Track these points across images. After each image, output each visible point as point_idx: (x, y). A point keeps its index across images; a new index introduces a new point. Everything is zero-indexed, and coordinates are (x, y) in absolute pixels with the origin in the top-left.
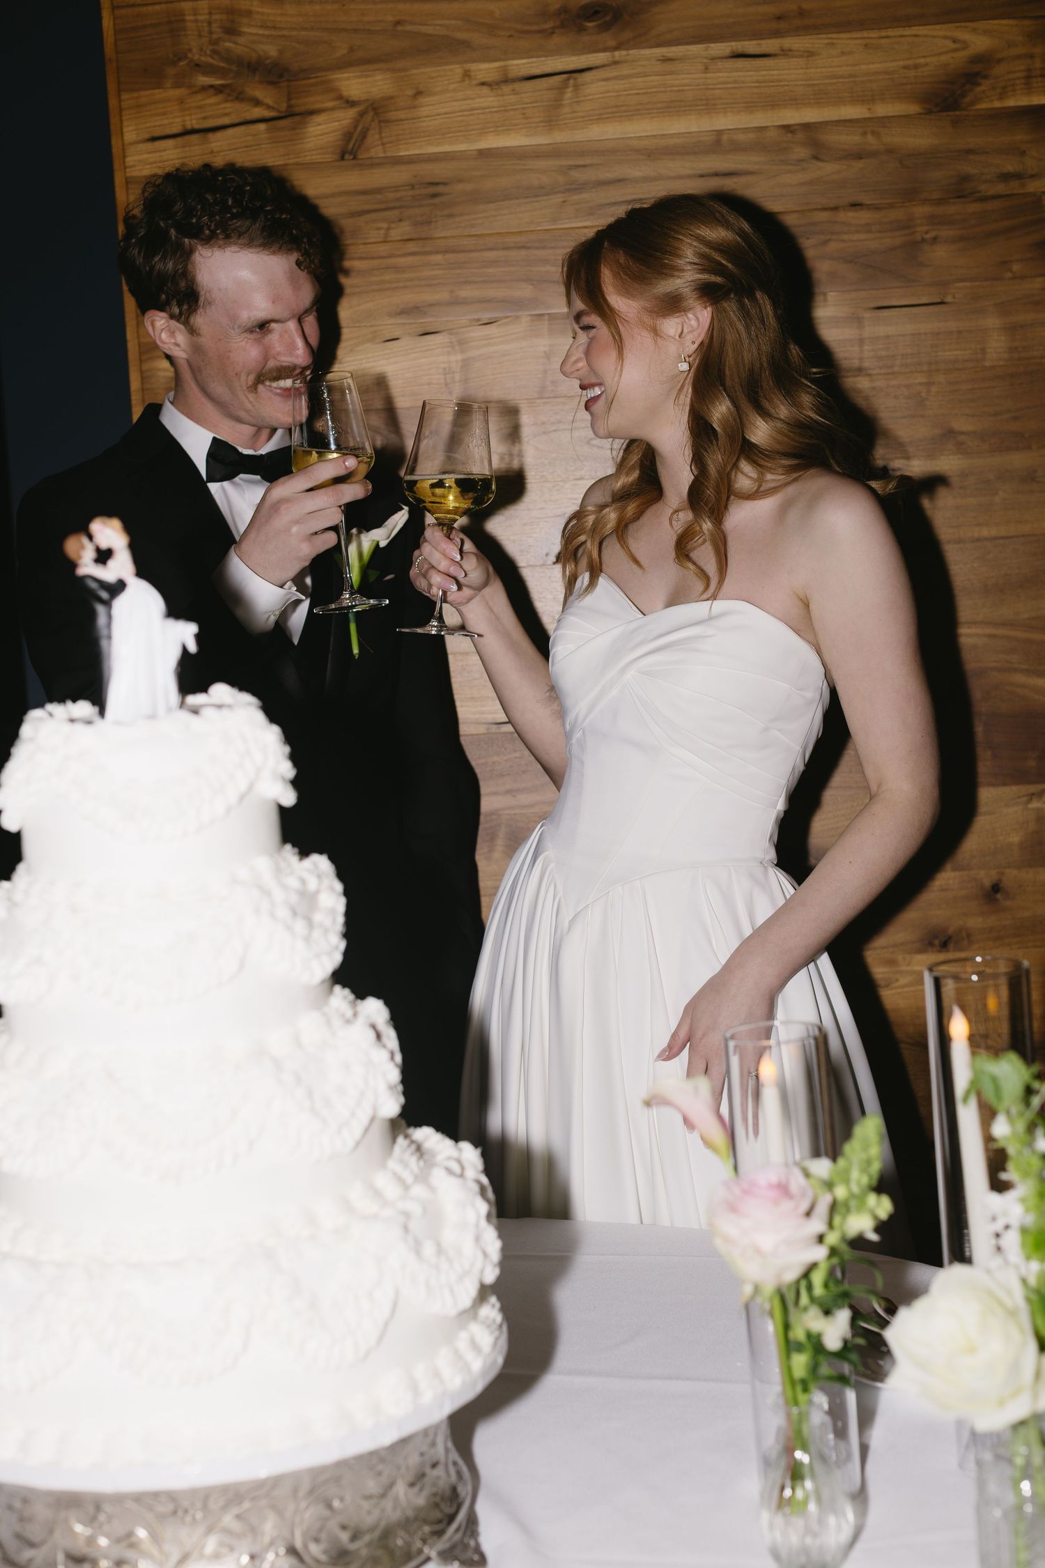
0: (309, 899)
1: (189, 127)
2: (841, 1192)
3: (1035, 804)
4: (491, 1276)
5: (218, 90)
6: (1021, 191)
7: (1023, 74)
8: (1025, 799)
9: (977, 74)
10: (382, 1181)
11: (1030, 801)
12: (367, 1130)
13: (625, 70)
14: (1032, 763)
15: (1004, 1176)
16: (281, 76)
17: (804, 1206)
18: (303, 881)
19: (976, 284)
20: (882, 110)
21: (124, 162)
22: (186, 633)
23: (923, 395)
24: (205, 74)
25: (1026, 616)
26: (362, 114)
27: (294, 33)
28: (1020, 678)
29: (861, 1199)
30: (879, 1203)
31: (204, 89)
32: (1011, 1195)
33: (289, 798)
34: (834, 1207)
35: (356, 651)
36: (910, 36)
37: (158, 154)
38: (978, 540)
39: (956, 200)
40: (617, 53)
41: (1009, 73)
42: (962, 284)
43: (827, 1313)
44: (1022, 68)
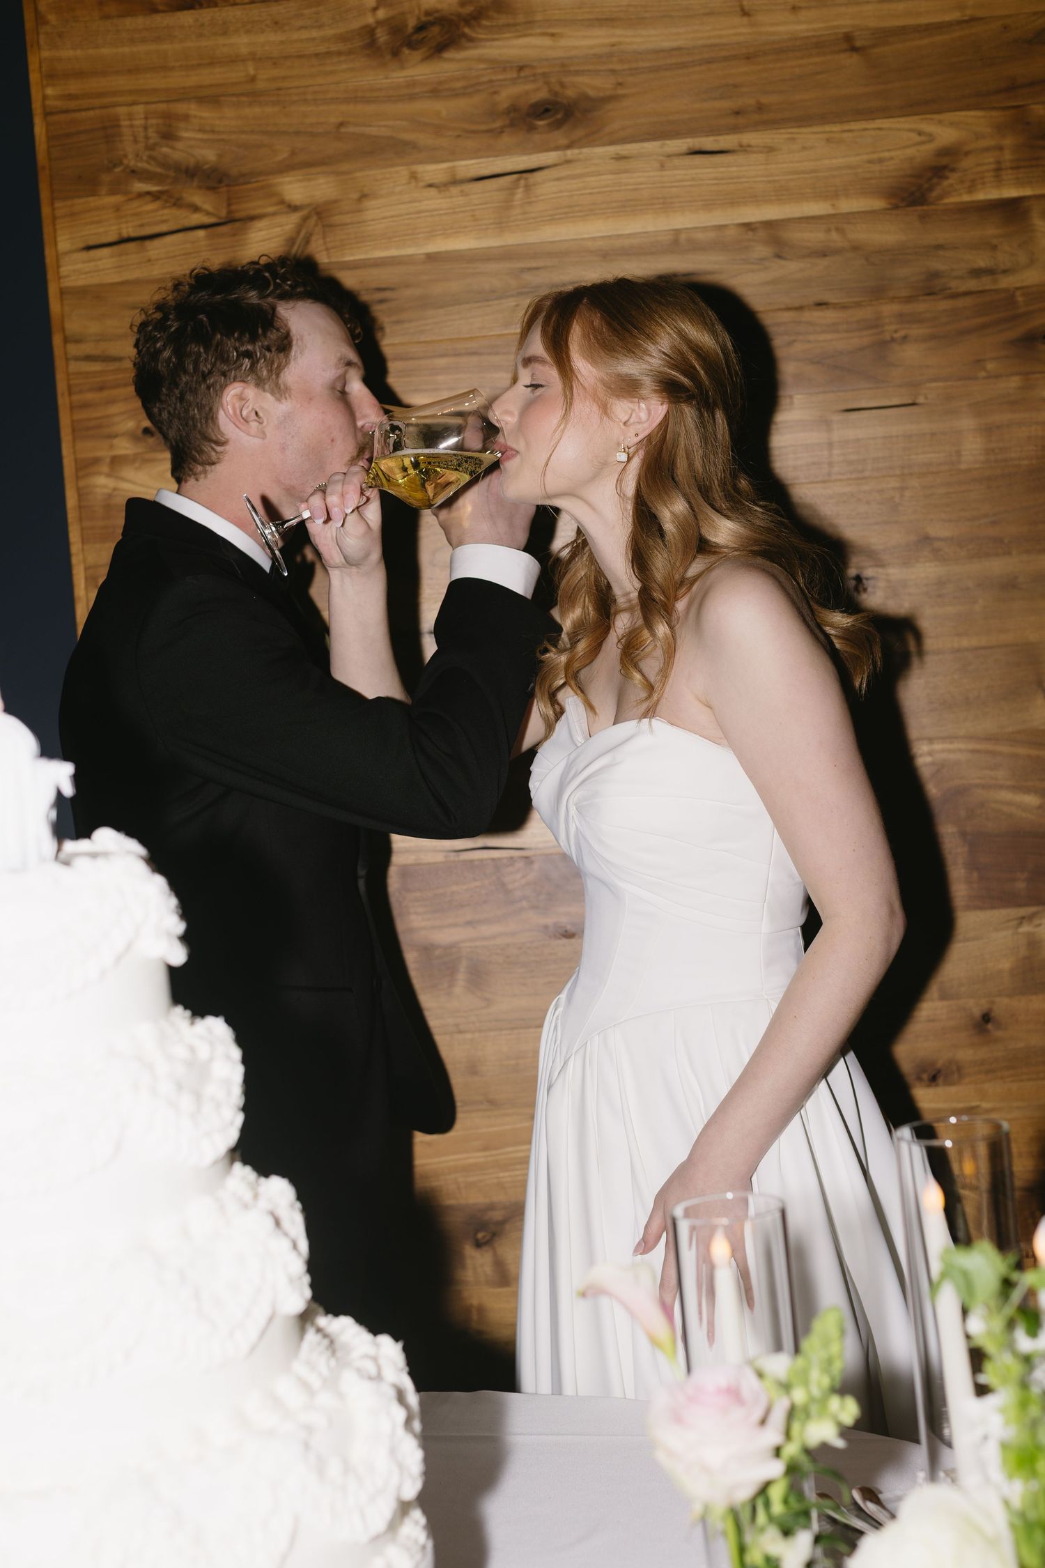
0: (200, 1070)
1: (125, 234)
2: (799, 1396)
3: (1025, 928)
4: (411, 1489)
5: (155, 196)
6: (993, 287)
7: (993, 166)
8: (1016, 922)
9: (944, 167)
10: (285, 1387)
11: (1020, 924)
12: (263, 1333)
13: (577, 169)
14: (1021, 885)
15: (983, 1379)
16: (220, 181)
17: (758, 1414)
18: (192, 1049)
19: (950, 383)
20: (846, 206)
21: (58, 273)
22: (61, 774)
23: (897, 500)
24: (141, 180)
25: (1010, 729)
26: (305, 219)
27: (233, 137)
28: (1006, 795)
29: (823, 1402)
30: (842, 1407)
31: (140, 195)
32: (990, 1401)
33: (178, 956)
34: (791, 1414)
36: (874, 129)
37: (92, 264)
38: (959, 650)
39: (925, 298)
40: (569, 152)
41: (978, 165)
42: (934, 384)
43: (787, 1533)
44: (991, 160)
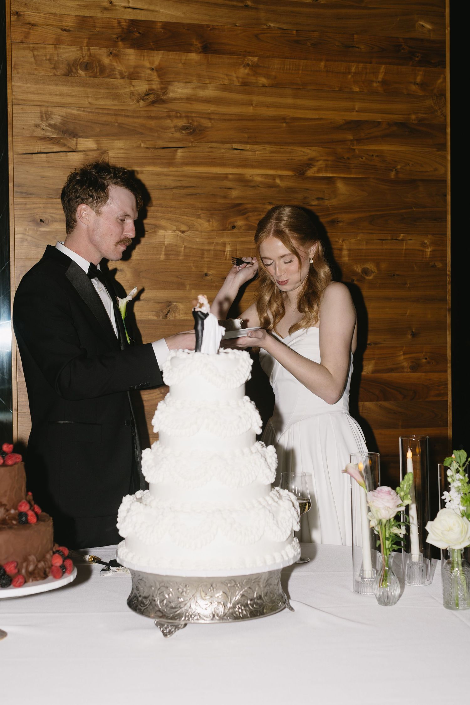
1: (40, 151)
5: (51, 139)
6: (323, 204)
7: (324, 166)
9: (311, 164)
16: (75, 137)
20: (280, 173)
21: (13, 161)
26: (103, 154)
31: (45, 138)
35: (129, 341)
36: (290, 149)
37: (27, 159)
40: (194, 143)
41: (320, 165)
44: (324, 164)
